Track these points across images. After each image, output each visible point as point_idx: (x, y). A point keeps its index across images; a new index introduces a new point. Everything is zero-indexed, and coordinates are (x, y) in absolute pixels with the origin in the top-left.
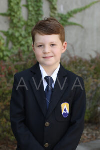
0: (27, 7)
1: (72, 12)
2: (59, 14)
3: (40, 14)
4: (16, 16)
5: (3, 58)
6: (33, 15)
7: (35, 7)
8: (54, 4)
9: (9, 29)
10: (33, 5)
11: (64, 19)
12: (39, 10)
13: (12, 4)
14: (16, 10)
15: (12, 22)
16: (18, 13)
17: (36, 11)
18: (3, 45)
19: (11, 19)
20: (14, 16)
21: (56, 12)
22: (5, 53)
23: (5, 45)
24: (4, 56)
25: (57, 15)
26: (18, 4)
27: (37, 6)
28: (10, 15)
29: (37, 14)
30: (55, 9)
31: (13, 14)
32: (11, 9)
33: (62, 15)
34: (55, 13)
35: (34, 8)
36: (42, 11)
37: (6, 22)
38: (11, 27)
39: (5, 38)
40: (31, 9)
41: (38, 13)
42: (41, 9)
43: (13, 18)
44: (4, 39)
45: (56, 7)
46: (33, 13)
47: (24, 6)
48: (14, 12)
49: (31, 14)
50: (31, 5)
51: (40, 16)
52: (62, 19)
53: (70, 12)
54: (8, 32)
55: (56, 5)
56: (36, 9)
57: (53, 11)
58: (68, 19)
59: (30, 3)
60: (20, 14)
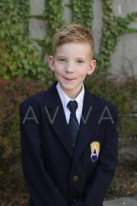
0: (71, 6)
1: (133, 14)
2: (114, 17)
3: (89, 17)
4: (55, 19)
5: (36, 76)
6: (79, 18)
7: (82, 7)
8: (108, 3)
9: (46, 37)
10: (79, 4)
11: (122, 24)
12: (87, 11)
13: (50, 3)
14: (55, 12)
15: (49, 27)
16: (59, 16)
17: (82, 13)
18: (37, 58)
19: (48, 23)
20: (53, 19)
21: (111, 15)
22: (39, 69)
23: (39, 59)
24: (37, 73)
25: (112, 19)
26: (59, 3)
27: (85, 6)
28: (47, 18)
29: (84, 17)
30: (110, 10)
31: (51, 16)
32: (49, 10)
33: (120, 18)
34: (109, 16)
35: (80, 8)
36: (91, 12)
37: (41, 28)
38: (48, 34)
39: (40, 48)
40: (76, 9)
41: (86, 15)
42: (90, 10)
43: (51, 22)
44: (38, 51)
45: (111, 7)
46: (79, 16)
47: (66, 5)
48: (53, 13)
49: (76, 17)
50: (77, 4)
51: (89, 20)
52: (119, 24)
53: (131, 15)
54: (44, 41)
55: (111, 4)
56: (84, 10)
57: (107, 12)
58: (128, 23)
59: (75, 2)
60: (61, 17)
